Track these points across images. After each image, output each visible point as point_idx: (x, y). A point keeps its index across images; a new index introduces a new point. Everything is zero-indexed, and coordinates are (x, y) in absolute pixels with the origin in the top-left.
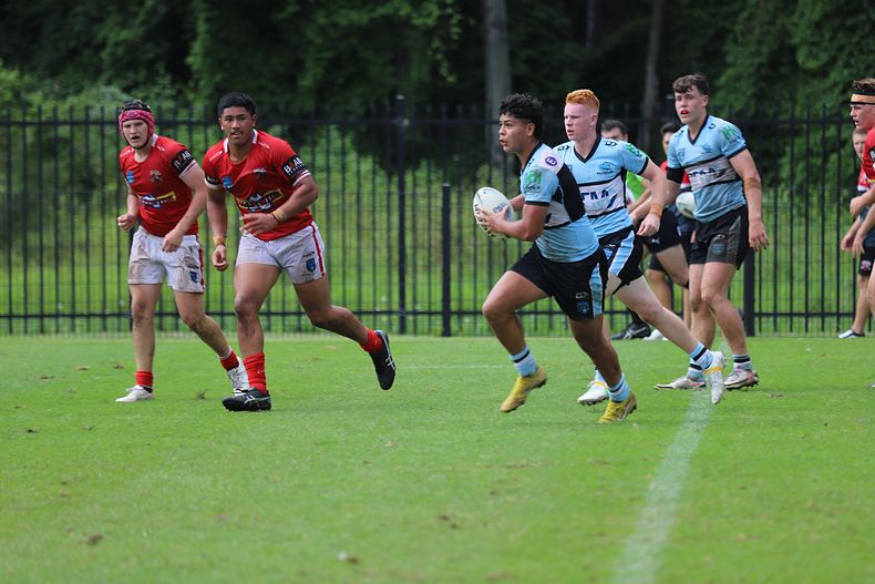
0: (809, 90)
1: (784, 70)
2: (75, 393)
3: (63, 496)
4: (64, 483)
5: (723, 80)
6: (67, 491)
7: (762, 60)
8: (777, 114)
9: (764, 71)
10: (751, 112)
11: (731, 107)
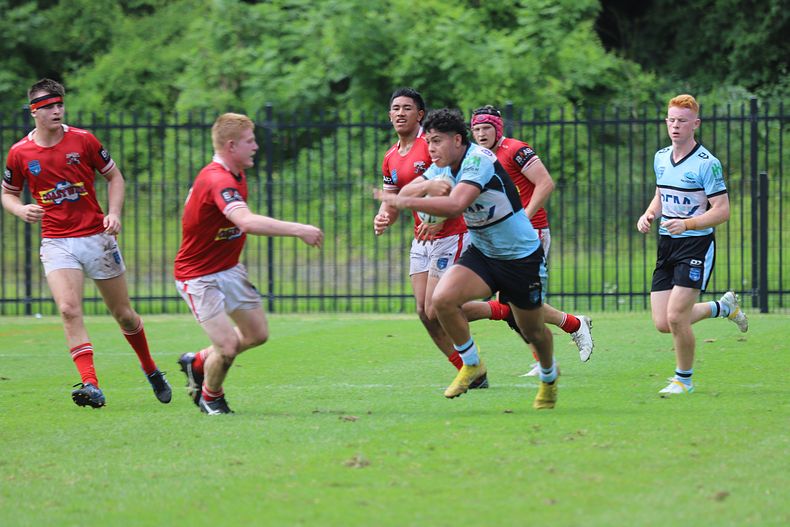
2: (703, 363)
3: (693, 456)
4: (694, 445)
6: (696, 451)
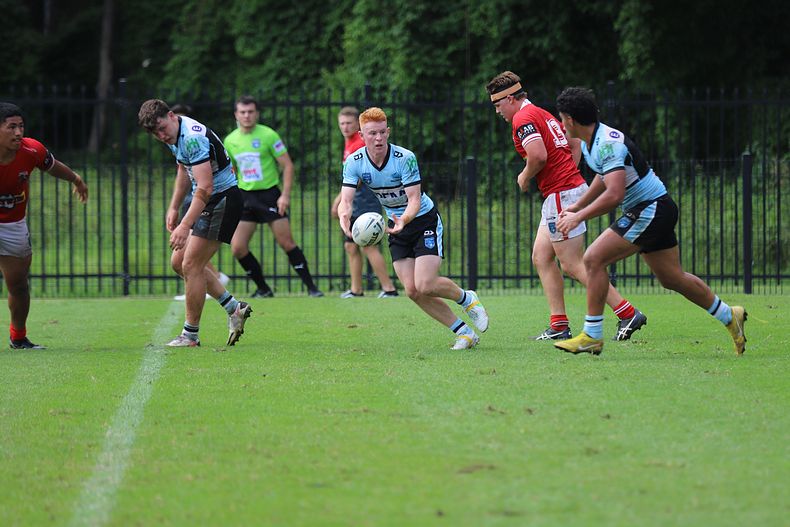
0: (247, 76)
1: (225, 58)
5: (170, 66)
7: (205, 48)
8: (220, 96)
9: (207, 58)
10: (196, 96)
11: (178, 90)
